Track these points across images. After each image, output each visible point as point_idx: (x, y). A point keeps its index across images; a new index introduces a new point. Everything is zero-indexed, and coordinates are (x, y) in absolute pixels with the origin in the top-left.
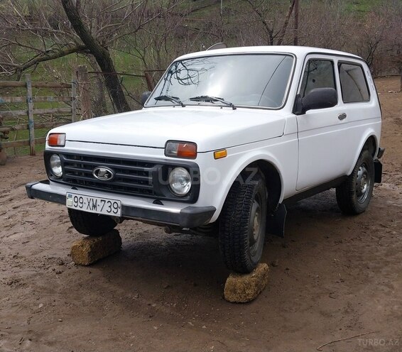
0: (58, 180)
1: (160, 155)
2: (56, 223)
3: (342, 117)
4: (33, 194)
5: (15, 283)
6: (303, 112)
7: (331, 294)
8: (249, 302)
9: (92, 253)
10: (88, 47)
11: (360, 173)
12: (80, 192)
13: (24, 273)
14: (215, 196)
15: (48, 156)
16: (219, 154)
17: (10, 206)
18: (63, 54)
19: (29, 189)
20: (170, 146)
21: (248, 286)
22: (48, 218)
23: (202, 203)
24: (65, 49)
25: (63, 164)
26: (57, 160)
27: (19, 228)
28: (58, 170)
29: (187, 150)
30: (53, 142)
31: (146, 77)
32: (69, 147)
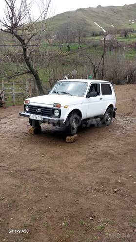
0: (27, 112)
1: (52, 107)
2: (23, 125)
3: (101, 99)
4: (21, 115)
5: (15, 137)
6: (89, 98)
7: (92, 142)
8: (72, 142)
9: (35, 131)
10: (31, 71)
11: (107, 114)
12: (32, 115)
13: (17, 135)
14: (64, 116)
15: (25, 106)
16: (66, 107)
17: (10, 120)
18: (23, 74)
19: (20, 114)
20: (55, 105)
21: (72, 138)
22: (21, 123)
23: (61, 118)
24: (24, 72)
25: (29, 108)
26: (27, 107)
27: (13, 125)
28: (27, 109)
29: (59, 106)
30: (26, 103)
31: (50, 81)
32: (31, 104)
